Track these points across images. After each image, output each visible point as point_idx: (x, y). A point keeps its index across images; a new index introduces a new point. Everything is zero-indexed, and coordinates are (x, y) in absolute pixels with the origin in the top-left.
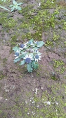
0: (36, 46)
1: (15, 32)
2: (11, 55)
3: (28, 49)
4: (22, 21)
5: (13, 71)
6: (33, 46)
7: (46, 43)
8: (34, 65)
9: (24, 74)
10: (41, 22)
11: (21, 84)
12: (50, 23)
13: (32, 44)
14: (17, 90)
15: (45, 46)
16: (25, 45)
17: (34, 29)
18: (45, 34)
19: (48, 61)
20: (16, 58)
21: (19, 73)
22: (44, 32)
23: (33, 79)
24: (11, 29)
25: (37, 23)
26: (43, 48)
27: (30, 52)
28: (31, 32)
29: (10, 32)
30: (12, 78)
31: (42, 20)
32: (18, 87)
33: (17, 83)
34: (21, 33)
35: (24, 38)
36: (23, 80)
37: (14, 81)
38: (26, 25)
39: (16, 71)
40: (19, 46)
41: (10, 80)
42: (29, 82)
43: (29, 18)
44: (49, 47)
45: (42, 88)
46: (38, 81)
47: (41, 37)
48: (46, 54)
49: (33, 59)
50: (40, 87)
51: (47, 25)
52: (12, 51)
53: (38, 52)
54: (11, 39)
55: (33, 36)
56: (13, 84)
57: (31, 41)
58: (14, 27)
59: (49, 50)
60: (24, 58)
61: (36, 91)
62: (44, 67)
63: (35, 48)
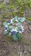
0: (19, 22)
1: (4, 12)
2: (2, 28)
3: (14, 24)
4: (9, 4)
5: (4, 40)
6: (18, 22)
7: (27, 19)
8: (18, 36)
9: (12, 41)
10: (22, 4)
11: (10, 49)
12: (28, 4)
13: (16, 20)
14: (7, 53)
15: (26, 21)
16: (11, 21)
17: (17, 9)
18: (25, 12)
19: (29, 32)
20: (5, 31)
21: (8, 42)
22: (24, 10)
23: (18, 46)
24: (2, 10)
25: (19, 5)
26: (24, 23)
27: (15, 26)
28: (16, 11)
29: (1, 12)
30: (3, 45)
31: (23, 3)
32: (8, 51)
33: (7, 48)
34: (8, 12)
35: (11, 16)
36: (11, 46)
37: (5, 47)
38: (12, 6)
39: (6, 41)
40: (7, 22)
41: (2, 47)
42: (16, 47)
43: (14, 2)
44: (29, 22)
45: (25, 52)
46: (22, 47)
47: (23, 14)
48: (27, 27)
49: (18, 32)
50: (24, 51)
51: (26, 6)
52: (2, 26)
53: (21, 26)
54: (2, 17)
55: (17, 14)
56: (5, 50)
57: (16, 17)
58: (3, 8)
59: (29, 24)
60: (11, 31)
61: (21, 54)
62: (26, 37)
63: (19, 23)
